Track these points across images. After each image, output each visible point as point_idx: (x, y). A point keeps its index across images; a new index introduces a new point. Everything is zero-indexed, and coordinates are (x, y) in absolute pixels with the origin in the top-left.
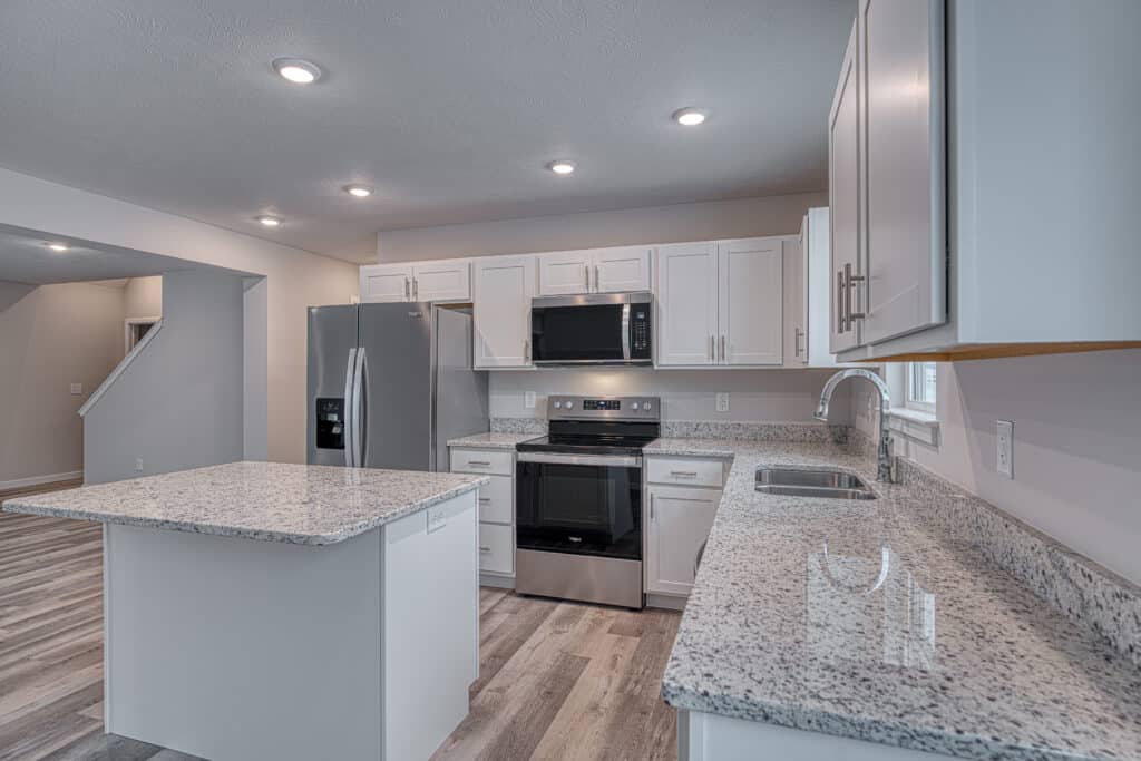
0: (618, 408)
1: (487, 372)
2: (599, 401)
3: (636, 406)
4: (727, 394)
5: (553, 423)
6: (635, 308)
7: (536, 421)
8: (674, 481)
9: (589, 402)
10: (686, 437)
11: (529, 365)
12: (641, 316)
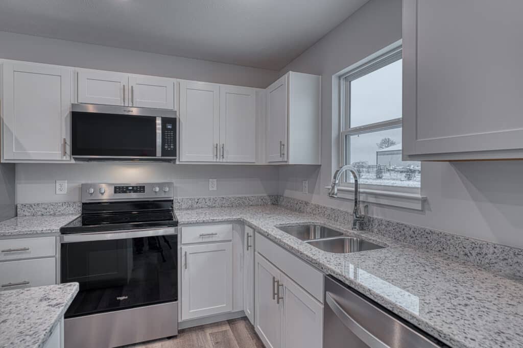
0: (144, 191)
1: (14, 164)
2: (127, 187)
3: (157, 189)
4: (215, 180)
5: (85, 206)
6: (165, 121)
7: (67, 204)
8: (200, 240)
9: (119, 188)
10: (191, 208)
11: (68, 159)
12: (170, 127)
